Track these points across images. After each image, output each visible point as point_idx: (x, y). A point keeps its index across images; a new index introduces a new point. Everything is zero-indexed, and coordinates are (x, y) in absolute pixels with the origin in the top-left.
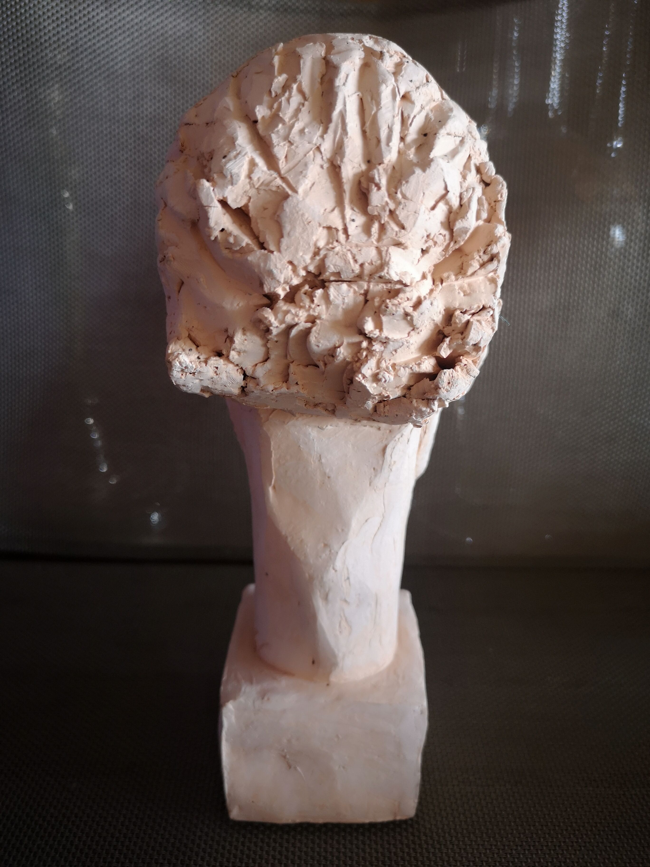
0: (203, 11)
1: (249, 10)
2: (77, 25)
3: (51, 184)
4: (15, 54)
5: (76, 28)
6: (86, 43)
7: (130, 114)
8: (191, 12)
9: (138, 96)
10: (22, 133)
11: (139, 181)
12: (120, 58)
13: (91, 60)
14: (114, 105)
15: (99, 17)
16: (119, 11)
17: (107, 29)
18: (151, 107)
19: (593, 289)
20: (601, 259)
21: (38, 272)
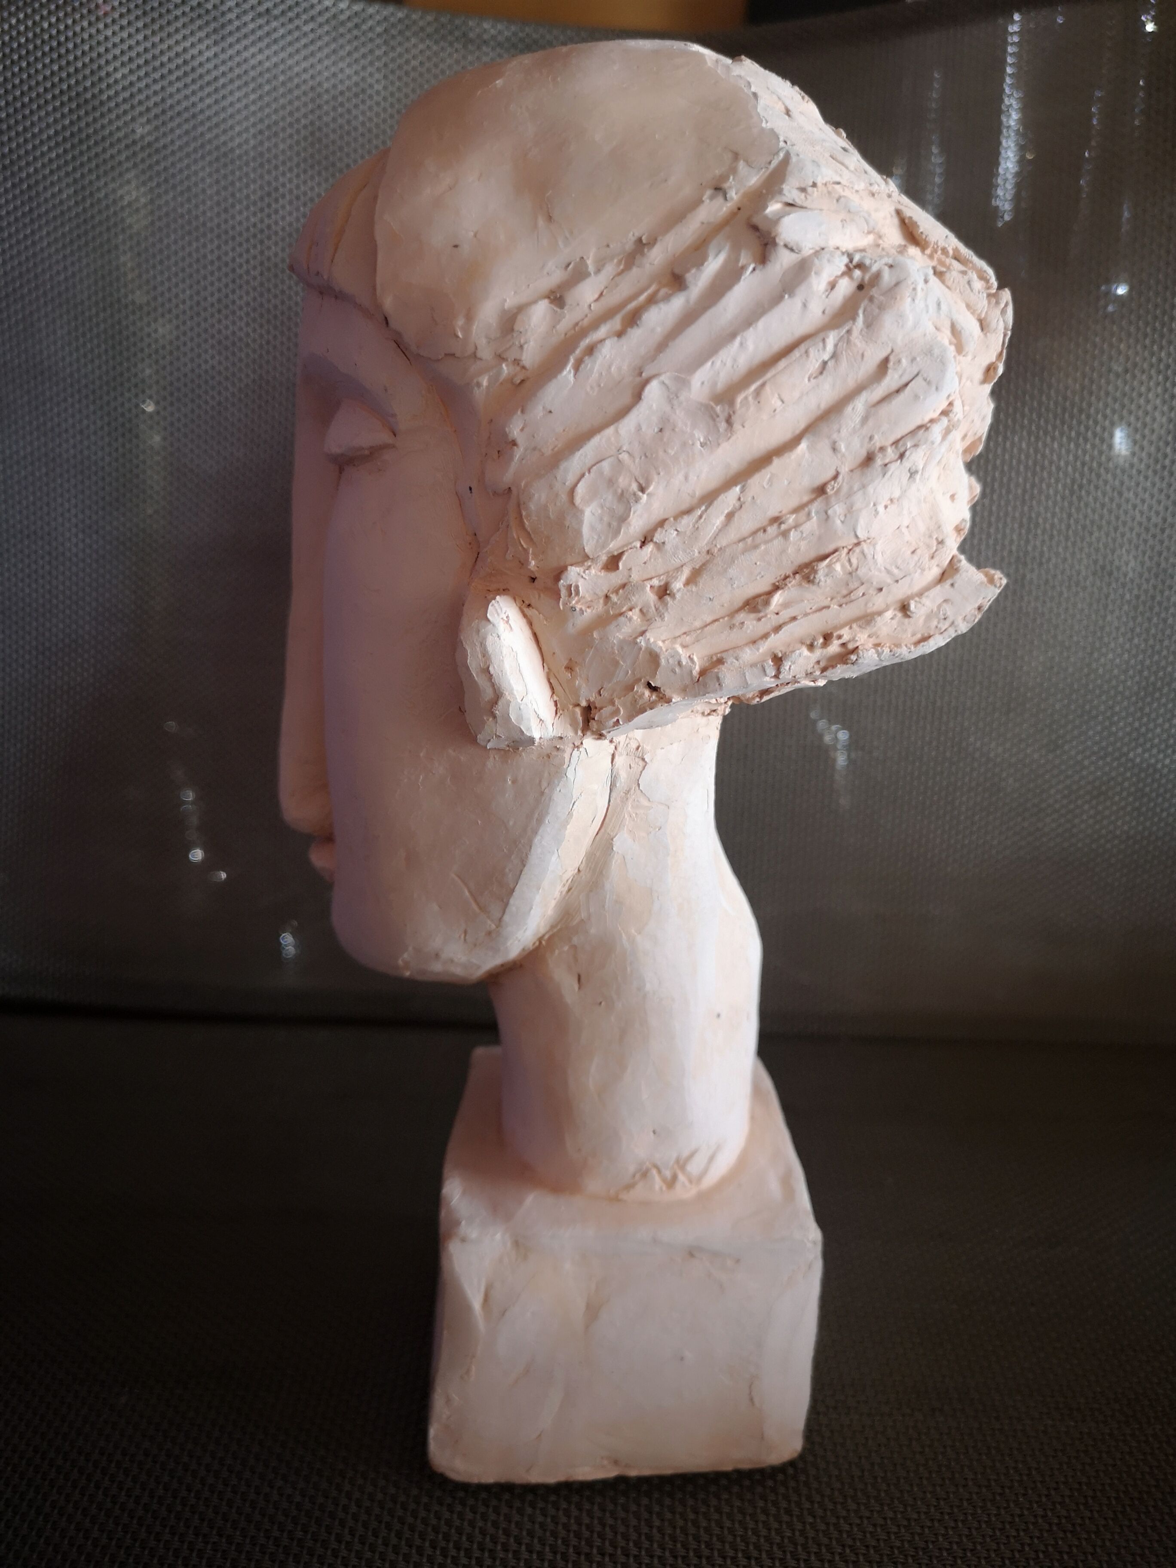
0: (384, 48)
1: (465, 46)
2: (165, 71)
3: (113, 347)
4: (56, 121)
5: (163, 77)
6: (179, 102)
7: (255, 225)
8: (363, 50)
9: (269, 194)
10: (65, 257)
11: (268, 343)
12: (237, 129)
13: (187, 132)
14: (226, 210)
15: (203, 59)
16: (238, 47)
17: (216, 79)
18: (290, 214)
19: (1068, 527)
20: (1082, 475)
21: (87, 502)
